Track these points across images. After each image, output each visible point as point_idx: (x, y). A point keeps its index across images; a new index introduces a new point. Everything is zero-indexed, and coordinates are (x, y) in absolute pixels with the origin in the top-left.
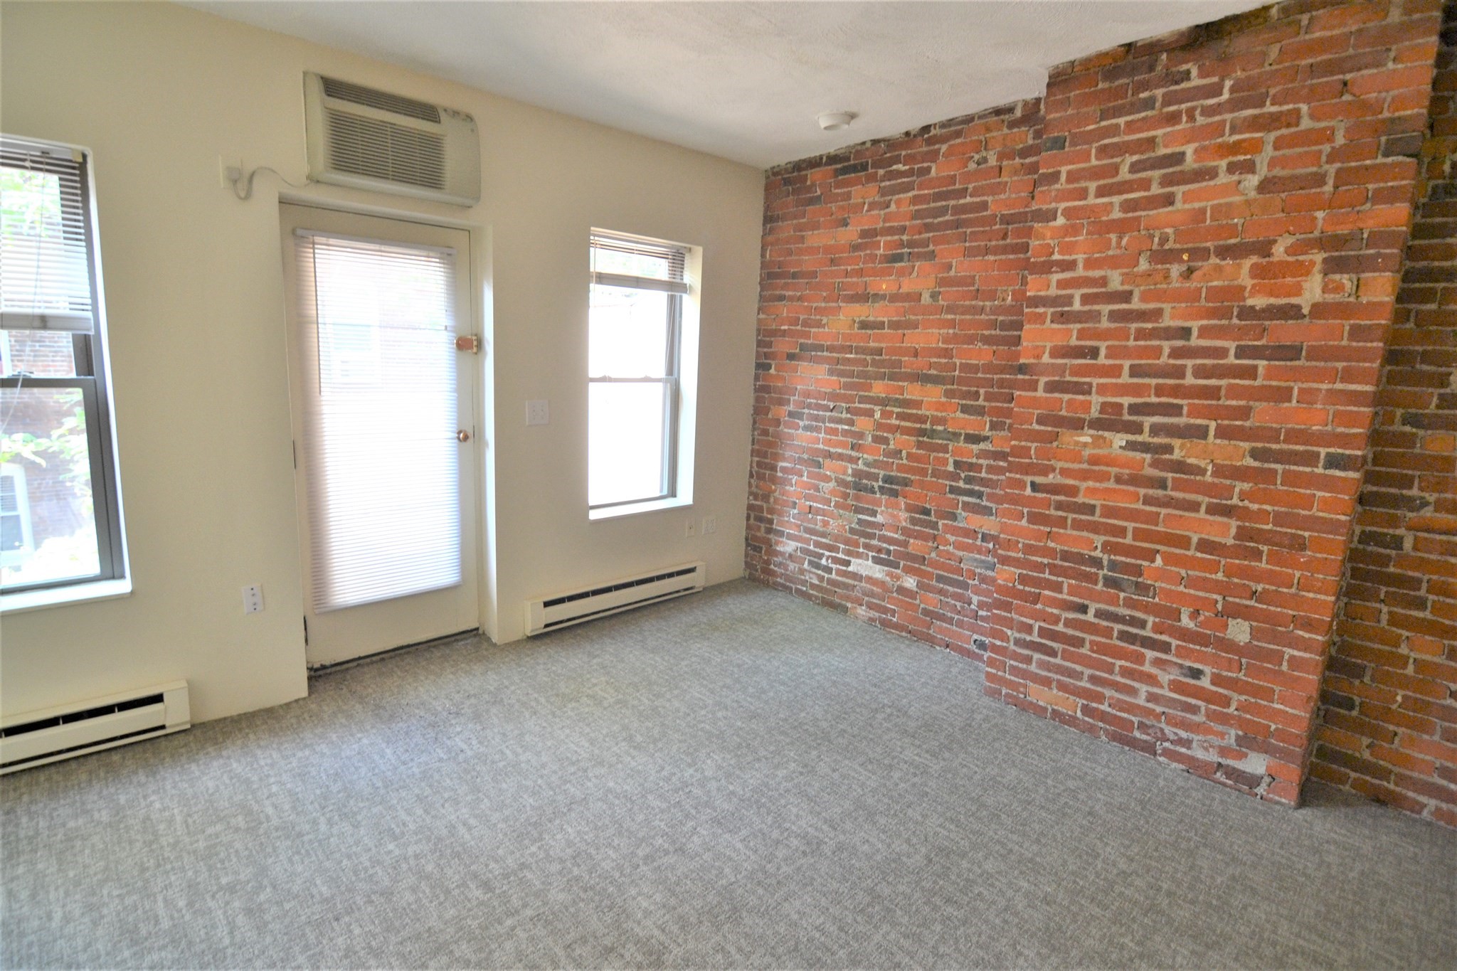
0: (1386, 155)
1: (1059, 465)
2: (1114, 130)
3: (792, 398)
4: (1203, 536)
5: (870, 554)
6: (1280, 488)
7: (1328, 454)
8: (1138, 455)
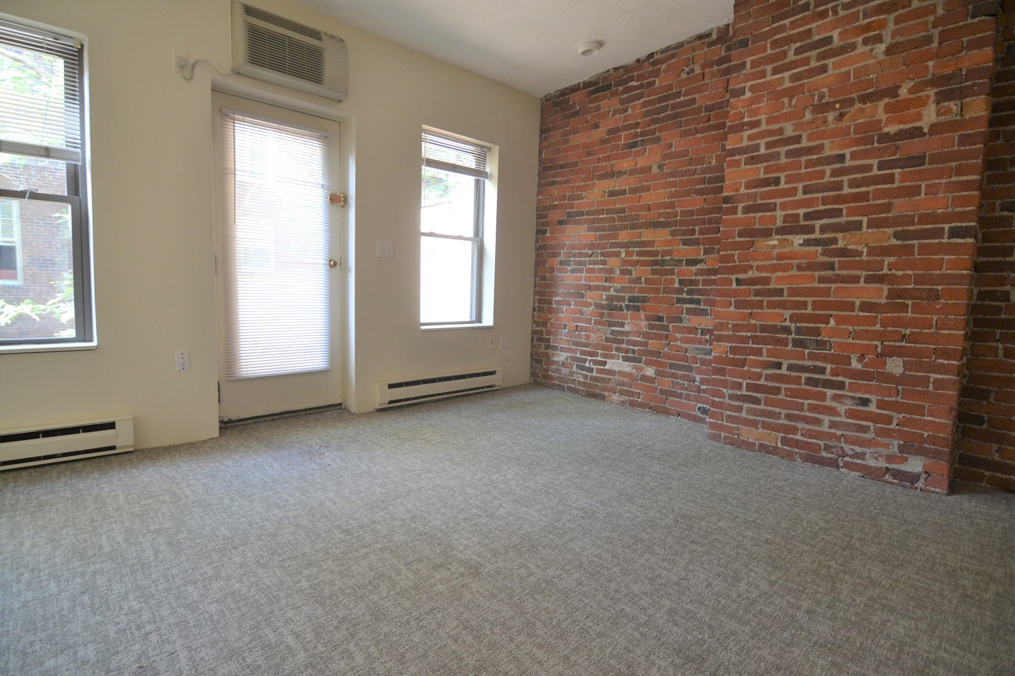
0: (973, 17)
1: (755, 264)
2: (783, 28)
3: (562, 251)
4: (863, 300)
5: (621, 354)
6: (918, 257)
7: (950, 228)
8: (812, 249)
